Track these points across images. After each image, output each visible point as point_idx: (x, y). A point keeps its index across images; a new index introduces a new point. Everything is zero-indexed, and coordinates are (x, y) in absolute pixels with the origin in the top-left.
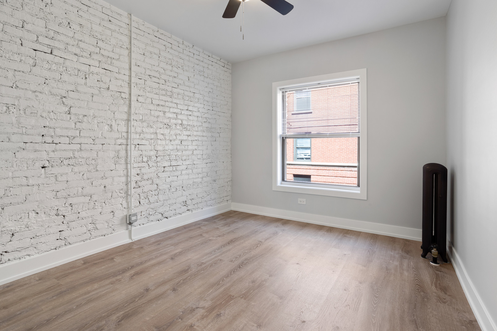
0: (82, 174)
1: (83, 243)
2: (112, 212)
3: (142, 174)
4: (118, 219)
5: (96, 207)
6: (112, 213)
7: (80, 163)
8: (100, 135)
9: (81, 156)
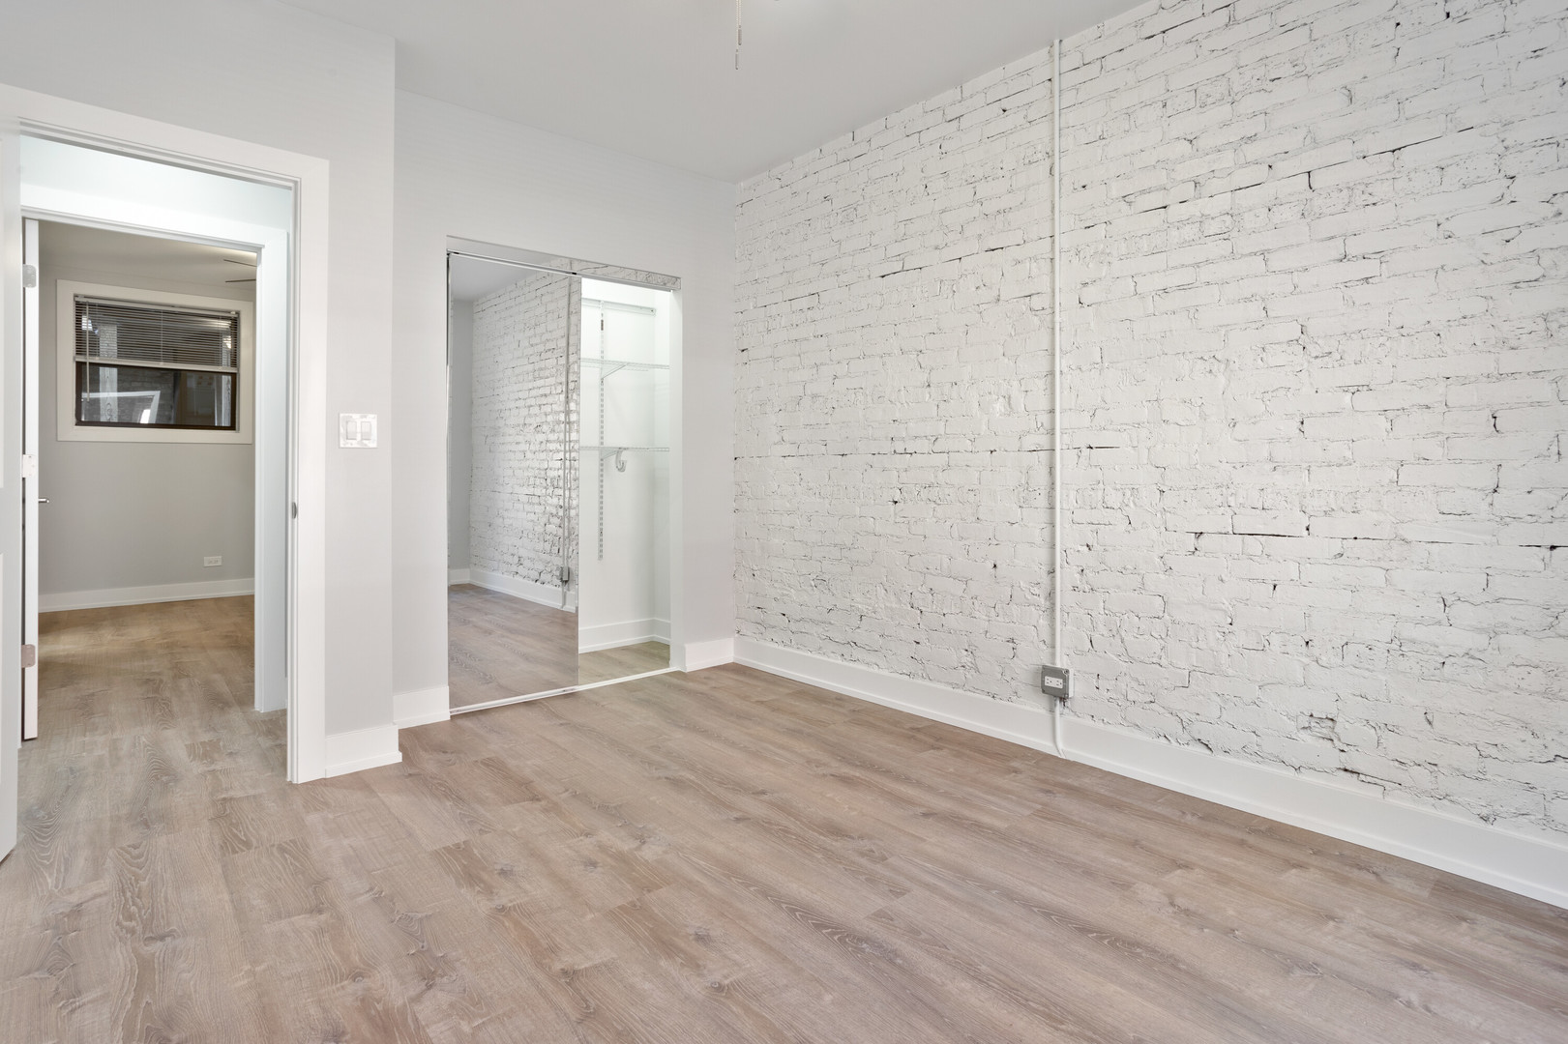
0: (949, 523)
1: (950, 689)
2: (1012, 641)
3: (1102, 548)
4: (1026, 667)
5: (977, 614)
6: (1011, 644)
7: (948, 497)
8: (984, 427)
9: (948, 482)
